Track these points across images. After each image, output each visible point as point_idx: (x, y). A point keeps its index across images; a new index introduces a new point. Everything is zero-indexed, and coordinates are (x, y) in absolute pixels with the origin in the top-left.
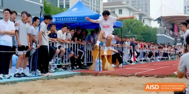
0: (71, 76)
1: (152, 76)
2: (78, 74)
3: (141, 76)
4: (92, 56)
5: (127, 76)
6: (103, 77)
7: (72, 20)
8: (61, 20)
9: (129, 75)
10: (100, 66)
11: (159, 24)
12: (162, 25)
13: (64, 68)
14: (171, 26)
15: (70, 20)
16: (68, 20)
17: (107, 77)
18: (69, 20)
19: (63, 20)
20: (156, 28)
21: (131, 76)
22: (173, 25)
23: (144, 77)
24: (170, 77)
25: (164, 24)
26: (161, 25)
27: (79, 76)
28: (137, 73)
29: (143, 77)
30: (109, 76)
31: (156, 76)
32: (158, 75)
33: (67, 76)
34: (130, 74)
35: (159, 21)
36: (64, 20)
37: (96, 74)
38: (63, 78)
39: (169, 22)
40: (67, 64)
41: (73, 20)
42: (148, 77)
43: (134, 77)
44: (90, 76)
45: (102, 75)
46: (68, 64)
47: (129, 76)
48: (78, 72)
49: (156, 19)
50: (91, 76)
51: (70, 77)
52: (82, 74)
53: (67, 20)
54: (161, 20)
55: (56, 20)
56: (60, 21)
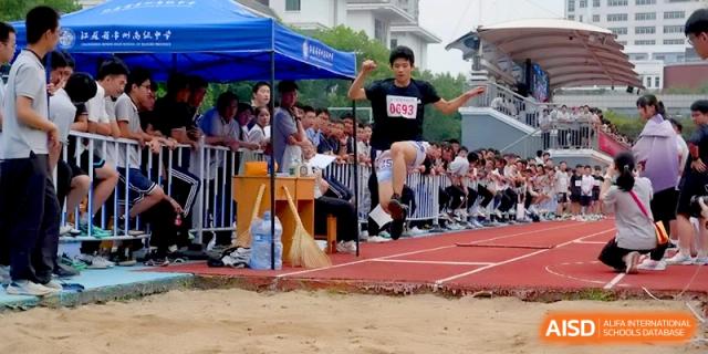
0: (158, 289)
1: (505, 293)
2: (183, 283)
3: (458, 294)
4: (235, 203)
5: (401, 294)
6: (292, 294)
7: (148, 40)
8: (101, 40)
9: (409, 286)
10: (273, 245)
11: (471, 62)
12: (484, 67)
13: (111, 256)
14: (518, 74)
15: (142, 40)
16: (131, 40)
17: (312, 298)
18: (136, 41)
19: (106, 41)
20: (448, 75)
21: (416, 291)
22: (529, 67)
23: (470, 296)
24: (581, 298)
25: (491, 62)
26: (476, 67)
27: (188, 291)
28: (440, 282)
29: (467, 298)
30: (321, 291)
31: (524, 292)
32: (530, 291)
33: (138, 293)
34: (413, 286)
35: (470, 50)
36: (112, 40)
37: (263, 285)
38: (128, 298)
39: (512, 54)
40: (126, 237)
41: (154, 40)
42: (488, 296)
43: (429, 297)
44: (234, 290)
45: (287, 286)
46: (132, 237)
47: (408, 293)
48: (185, 274)
49: (458, 41)
50: (239, 290)
51: (155, 296)
52: (199, 283)
53: (126, 40)
54: (476, 45)
55: (78, 41)
56: (93, 45)
